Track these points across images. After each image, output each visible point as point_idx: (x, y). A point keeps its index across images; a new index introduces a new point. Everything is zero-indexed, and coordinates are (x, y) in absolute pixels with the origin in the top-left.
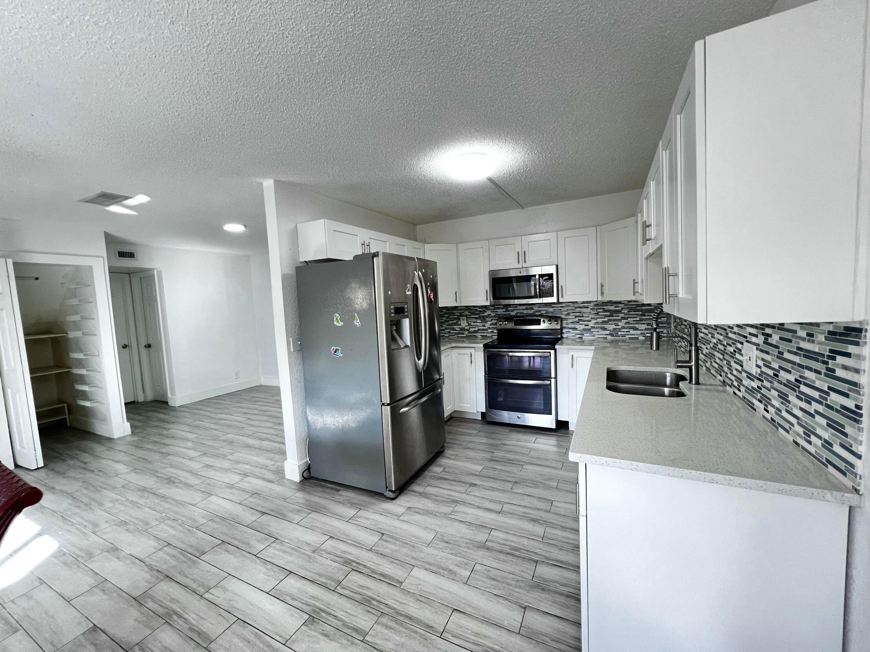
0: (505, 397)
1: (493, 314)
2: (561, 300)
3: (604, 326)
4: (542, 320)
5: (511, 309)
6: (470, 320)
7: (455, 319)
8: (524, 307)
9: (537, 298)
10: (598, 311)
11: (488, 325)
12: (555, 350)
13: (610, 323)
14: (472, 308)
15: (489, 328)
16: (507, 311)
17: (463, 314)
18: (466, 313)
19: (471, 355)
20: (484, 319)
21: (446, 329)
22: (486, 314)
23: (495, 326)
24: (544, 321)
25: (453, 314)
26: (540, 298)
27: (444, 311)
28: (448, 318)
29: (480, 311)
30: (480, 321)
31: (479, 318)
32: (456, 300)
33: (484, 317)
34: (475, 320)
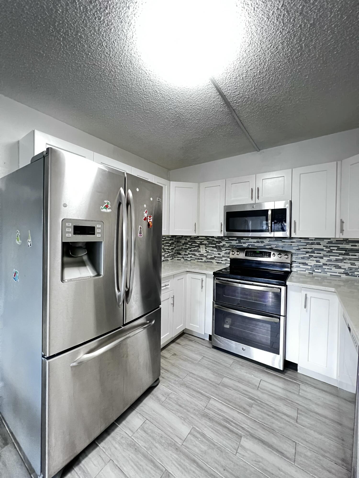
0: (231, 325)
1: (227, 245)
2: (293, 236)
3: (338, 264)
4: (272, 253)
5: (244, 241)
6: (208, 249)
7: (196, 246)
8: (255, 240)
9: (268, 232)
10: (332, 248)
11: (222, 253)
12: (286, 286)
13: (345, 261)
14: (210, 239)
15: (223, 256)
16: (240, 242)
17: (203, 243)
18: (205, 242)
19: (202, 281)
20: (219, 248)
21: (189, 254)
22: (221, 244)
23: (228, 255)
24: (274, 254)
25: (195, 242)
26: (271, 231)
27: (188, 239)
28: (191, 245)
29: (217, 242)
30: (216, 250)
31: (216, 247)
32: (195, 230)
33: (219, 246)
34: (212, 249)
